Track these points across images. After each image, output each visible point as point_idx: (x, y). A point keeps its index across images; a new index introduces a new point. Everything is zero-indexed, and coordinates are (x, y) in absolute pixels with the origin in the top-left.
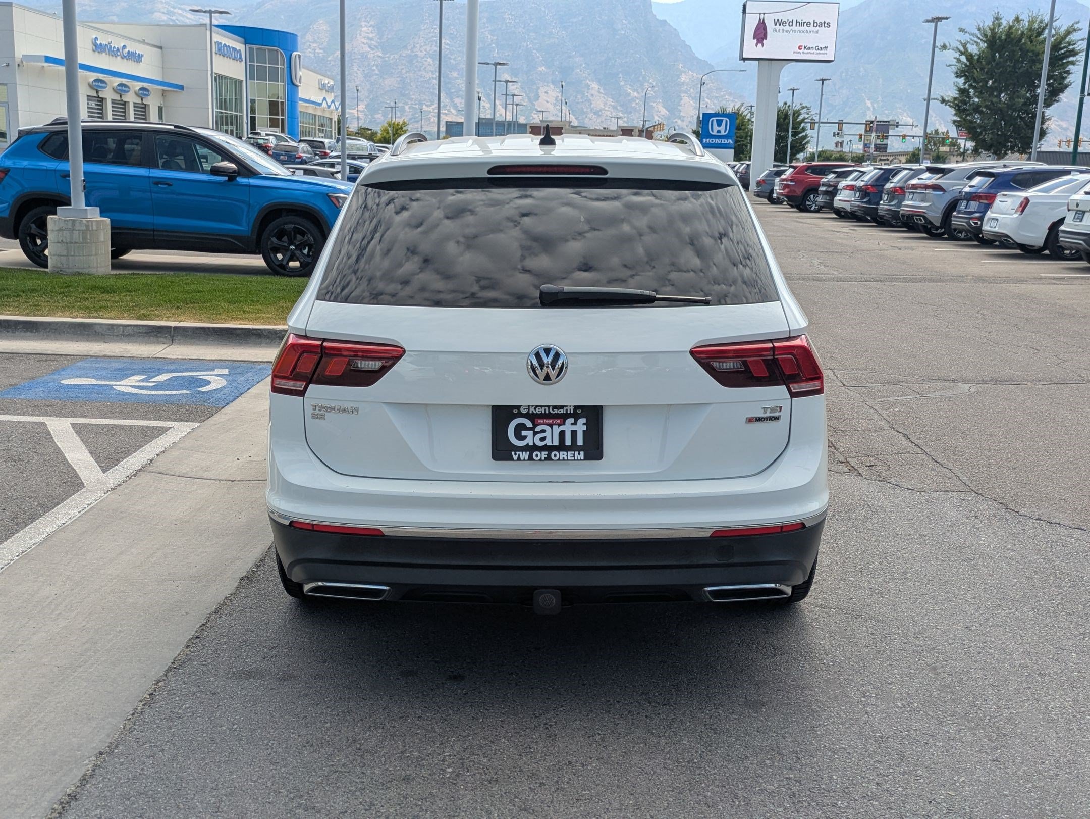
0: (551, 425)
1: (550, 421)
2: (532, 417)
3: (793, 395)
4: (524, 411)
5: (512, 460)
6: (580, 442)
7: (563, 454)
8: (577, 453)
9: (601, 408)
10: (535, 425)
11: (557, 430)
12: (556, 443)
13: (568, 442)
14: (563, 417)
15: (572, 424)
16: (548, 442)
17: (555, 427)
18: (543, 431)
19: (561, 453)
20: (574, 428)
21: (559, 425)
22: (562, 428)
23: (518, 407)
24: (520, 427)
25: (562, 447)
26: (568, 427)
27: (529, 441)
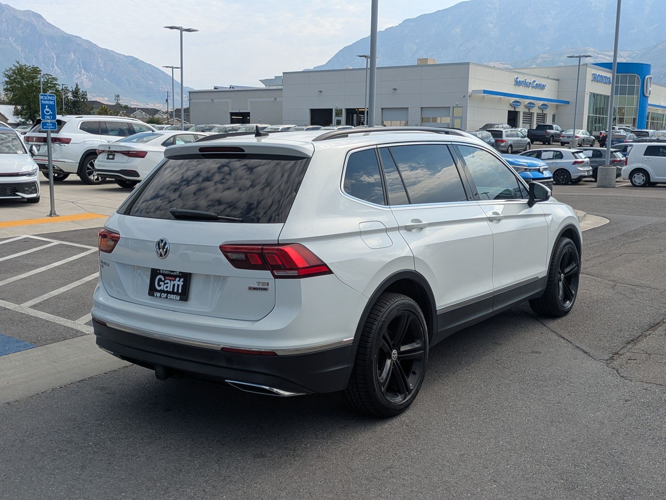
0: (170, 280)
1: (171, 278)
2: (164, 275)
3: (276, 277)
4: (161, 272)
5: (154, 296)
6: (180, 291)
7: (172, 296)
8: (177, 296)
9: (190, 274)
10: (165, 280)
11: (173, 283)
12: (171, 290)
13: (175, 291)
14: (176, 277)
15: (178, 281)
16: (168, 289)
17: (172, 281)
18: (167, 283)
19: (172, 295)
20: (179, 283)
21: (174, 281)
22: (174, 283)
23: (159, 270)
24: (160, 280)
25: (173, 293)
26: (176, 283)
27: (161, 288)
